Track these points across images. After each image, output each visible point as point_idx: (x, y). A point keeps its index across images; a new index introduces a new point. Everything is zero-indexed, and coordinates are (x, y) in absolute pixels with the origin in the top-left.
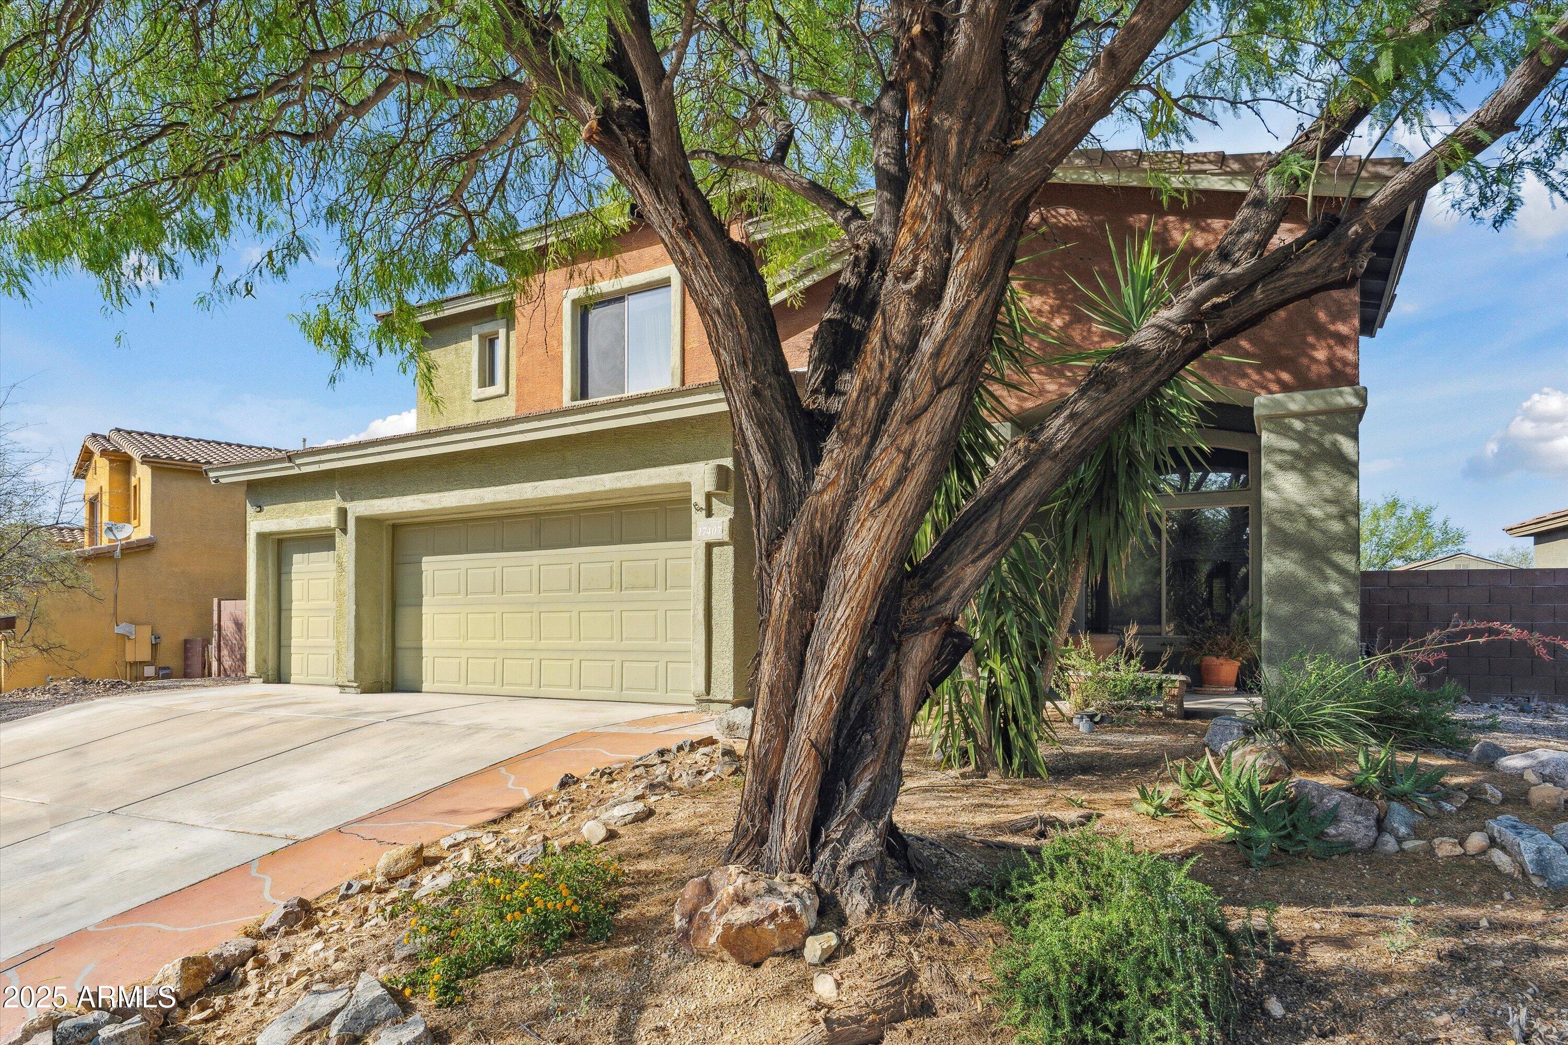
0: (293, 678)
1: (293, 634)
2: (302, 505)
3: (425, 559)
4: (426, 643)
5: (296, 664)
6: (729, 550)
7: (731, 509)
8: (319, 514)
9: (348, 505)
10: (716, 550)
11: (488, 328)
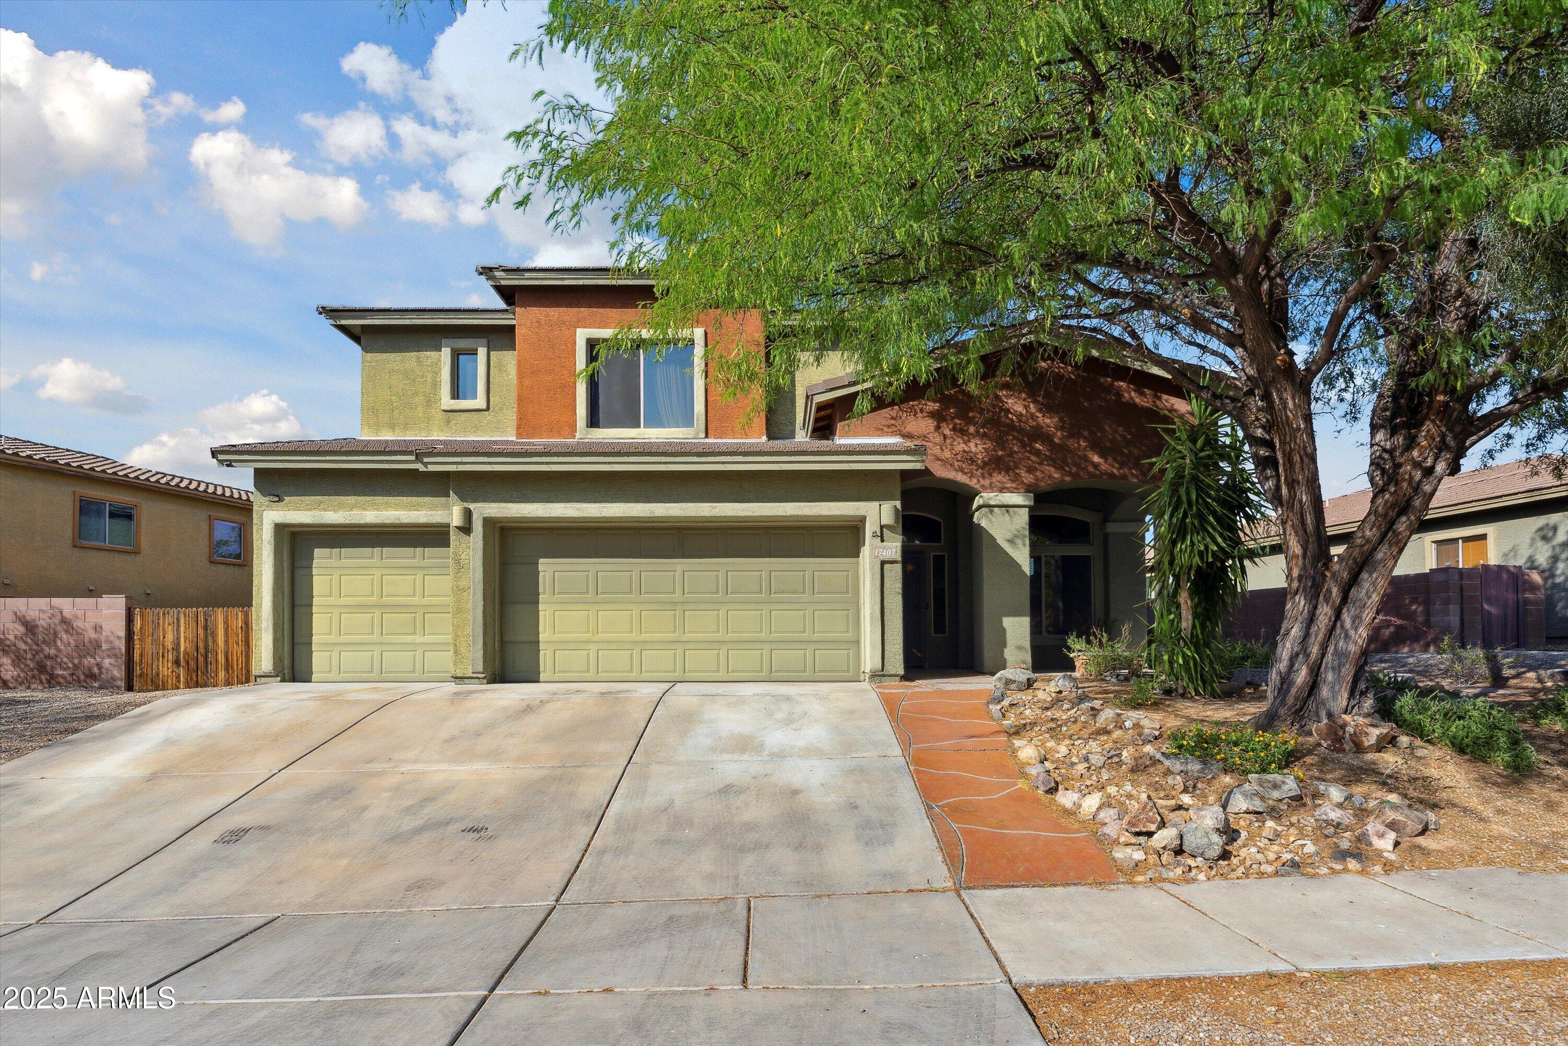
0: (315, 677)
1: (315, 630)
2: (351, 499)
3: (541, 561)
4: (542, 637)
5: (319, 660)
6: (898, 568)
7: (900, 538)
8: (377, 510)
9: (472, 506)
10: (886, 566)
11: (463, 343)
